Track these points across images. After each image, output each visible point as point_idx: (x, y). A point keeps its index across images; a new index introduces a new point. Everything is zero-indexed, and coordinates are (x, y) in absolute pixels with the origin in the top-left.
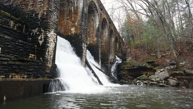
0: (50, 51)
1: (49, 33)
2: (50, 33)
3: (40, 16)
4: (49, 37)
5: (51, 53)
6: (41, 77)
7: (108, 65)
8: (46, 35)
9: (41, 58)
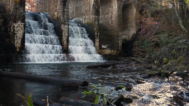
0: (18, 36)
2: (17, 24)
3: (11, 12)
7: (118, 42)
8: (14, 25)
9: (12, 42)
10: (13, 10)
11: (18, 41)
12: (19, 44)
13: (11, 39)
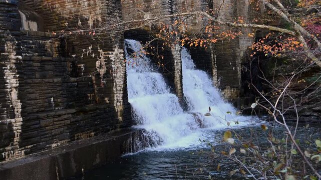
0: (118, 83)
1: (112, 54)
2: (114, 53)
4: (114, 60)
5: (120, 86)
6: (112, 130)
7: (236, 69)
8: (108, 58)
9: (106, 99)
10: (100, 19)
11: (118, 95)
12: (120, 102)
13: (96, 91)
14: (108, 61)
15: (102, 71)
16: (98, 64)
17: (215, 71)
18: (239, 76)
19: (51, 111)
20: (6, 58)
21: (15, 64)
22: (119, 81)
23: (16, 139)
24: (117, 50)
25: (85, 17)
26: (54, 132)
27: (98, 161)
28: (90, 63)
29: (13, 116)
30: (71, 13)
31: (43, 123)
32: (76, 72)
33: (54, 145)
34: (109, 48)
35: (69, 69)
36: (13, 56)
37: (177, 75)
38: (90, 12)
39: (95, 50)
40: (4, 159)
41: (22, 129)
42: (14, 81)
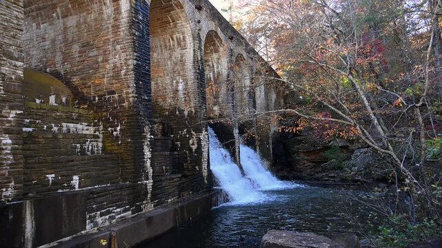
1: (201, 135)
3: (186, 113)
4: (202, 139)
5: (206, 158)
6: (201, 190)
7: (269, 147)
8: (199, 138)
9: (197, 167)
10: (193, 111)
11: (205, 164)
12: (206, 170)
13: (189, 162)
14: (199, 141)
15: (194, 147)
16: (191, 142)
17: (258, 148)
18: (271, 152)
19: (164, 176)
20: (145, 137)
21: (149, 141)
22: (205, 154)
23: (149, 196)
24: (204, 132)
25: (183, 108)
26: (170, 191)
27: (199, 212)
28: (185, 141)
29: (147, 179)
30: (171, 105)
31: (164, 184)
32: (174, 148)
33: (170, 200)
34: (199, 131)
35: (170, 146)
36: (148, 136)
37: (237, 150)
38: (186, 106)
39: (189, 132)
40: (142, 210)
41: (153, 188)
42: (148, 153)
